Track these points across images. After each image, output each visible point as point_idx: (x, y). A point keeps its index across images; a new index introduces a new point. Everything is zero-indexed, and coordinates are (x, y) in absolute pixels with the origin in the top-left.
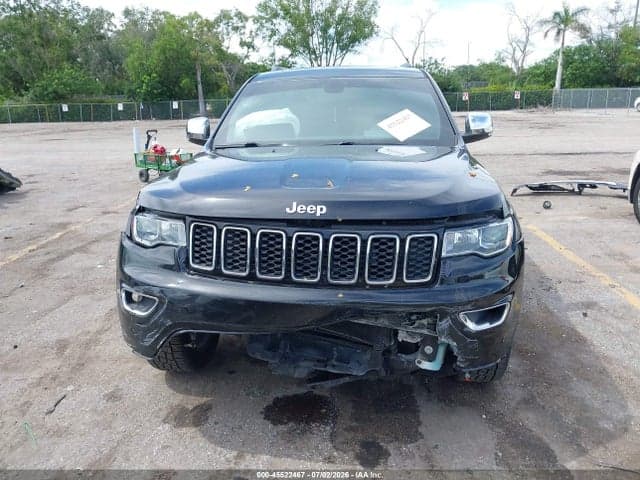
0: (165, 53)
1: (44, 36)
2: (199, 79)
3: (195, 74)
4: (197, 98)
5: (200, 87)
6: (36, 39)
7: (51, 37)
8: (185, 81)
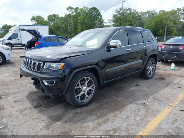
0: (156, 23)
1: (126, 20)
2: (166, 30)
3: (164, 29)
4: (164, 36)
5: (165, 33)
6: (124, 21)
7: (127, 20)
8: (161, 31)
